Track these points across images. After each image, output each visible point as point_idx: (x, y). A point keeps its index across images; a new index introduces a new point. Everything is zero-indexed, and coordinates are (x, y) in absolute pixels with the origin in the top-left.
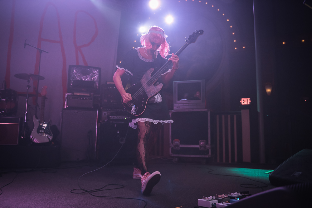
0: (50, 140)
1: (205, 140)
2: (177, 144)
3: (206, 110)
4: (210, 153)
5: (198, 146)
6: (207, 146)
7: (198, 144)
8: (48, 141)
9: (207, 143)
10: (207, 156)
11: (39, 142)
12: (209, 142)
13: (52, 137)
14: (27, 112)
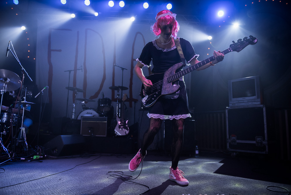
0: (127, 134)
1: (261, 137)
2: (234, 139)
3: (262, 106)
4: (267, 150)
5: (254, 142)
6: (264, 142)
7: (254, 140)
8: (125, 134)
9: (264, 139)
10: (264, 153)
11: (120, 135)
12: (266, 138)
13: (129, 131)
14: (117, 113)
